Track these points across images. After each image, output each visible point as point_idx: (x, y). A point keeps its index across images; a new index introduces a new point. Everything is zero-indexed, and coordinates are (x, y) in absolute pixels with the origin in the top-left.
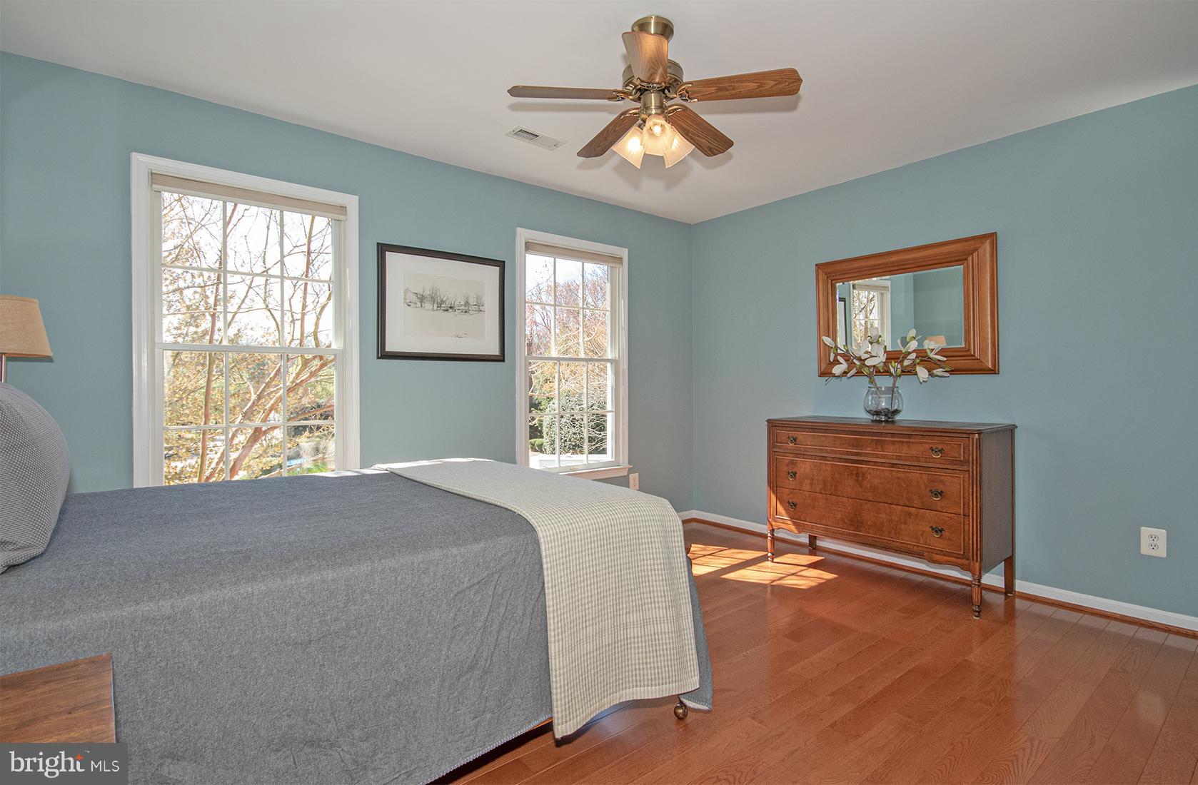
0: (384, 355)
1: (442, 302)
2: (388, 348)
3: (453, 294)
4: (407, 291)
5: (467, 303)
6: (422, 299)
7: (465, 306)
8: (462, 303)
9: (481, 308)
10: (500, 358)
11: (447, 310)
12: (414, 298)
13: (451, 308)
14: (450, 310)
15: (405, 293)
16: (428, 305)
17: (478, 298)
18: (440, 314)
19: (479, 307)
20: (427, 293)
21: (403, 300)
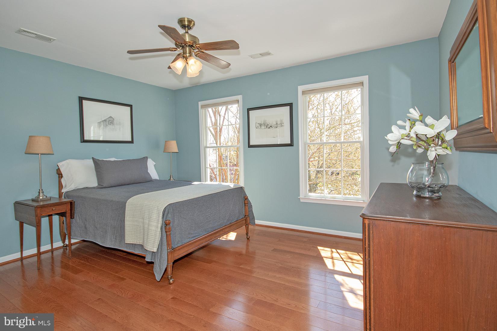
0: (250, 146)
1: (268, 125)
2: (251, 144)
3: (271, 121)
4: (256, 123)
5: (277, 123)
6: (261, 125)
7: (276, 125)
8: (275, 124)
9: (283, 125)
10: (291, 145)
11: (270, 128)
12: (258, 125)
13: (271, 127)
14: (271, 128)
15: (256, 124)
16: (263, 127)
17: (281, 121)
18: (267, 129)
19: (282, 125)
20: (262, 122)
21: (255, 127)
